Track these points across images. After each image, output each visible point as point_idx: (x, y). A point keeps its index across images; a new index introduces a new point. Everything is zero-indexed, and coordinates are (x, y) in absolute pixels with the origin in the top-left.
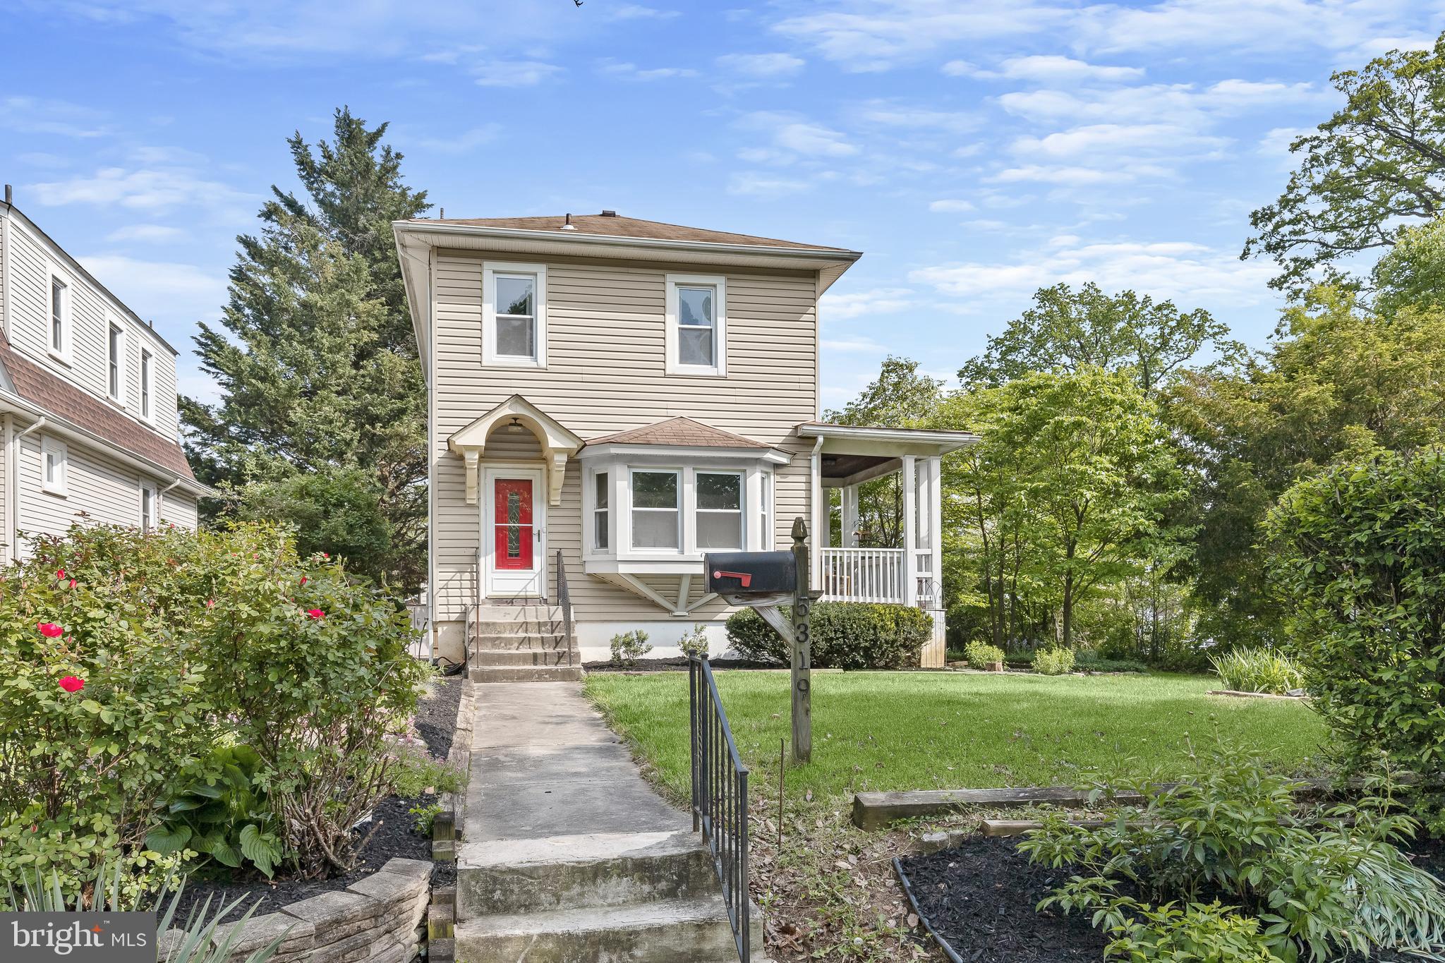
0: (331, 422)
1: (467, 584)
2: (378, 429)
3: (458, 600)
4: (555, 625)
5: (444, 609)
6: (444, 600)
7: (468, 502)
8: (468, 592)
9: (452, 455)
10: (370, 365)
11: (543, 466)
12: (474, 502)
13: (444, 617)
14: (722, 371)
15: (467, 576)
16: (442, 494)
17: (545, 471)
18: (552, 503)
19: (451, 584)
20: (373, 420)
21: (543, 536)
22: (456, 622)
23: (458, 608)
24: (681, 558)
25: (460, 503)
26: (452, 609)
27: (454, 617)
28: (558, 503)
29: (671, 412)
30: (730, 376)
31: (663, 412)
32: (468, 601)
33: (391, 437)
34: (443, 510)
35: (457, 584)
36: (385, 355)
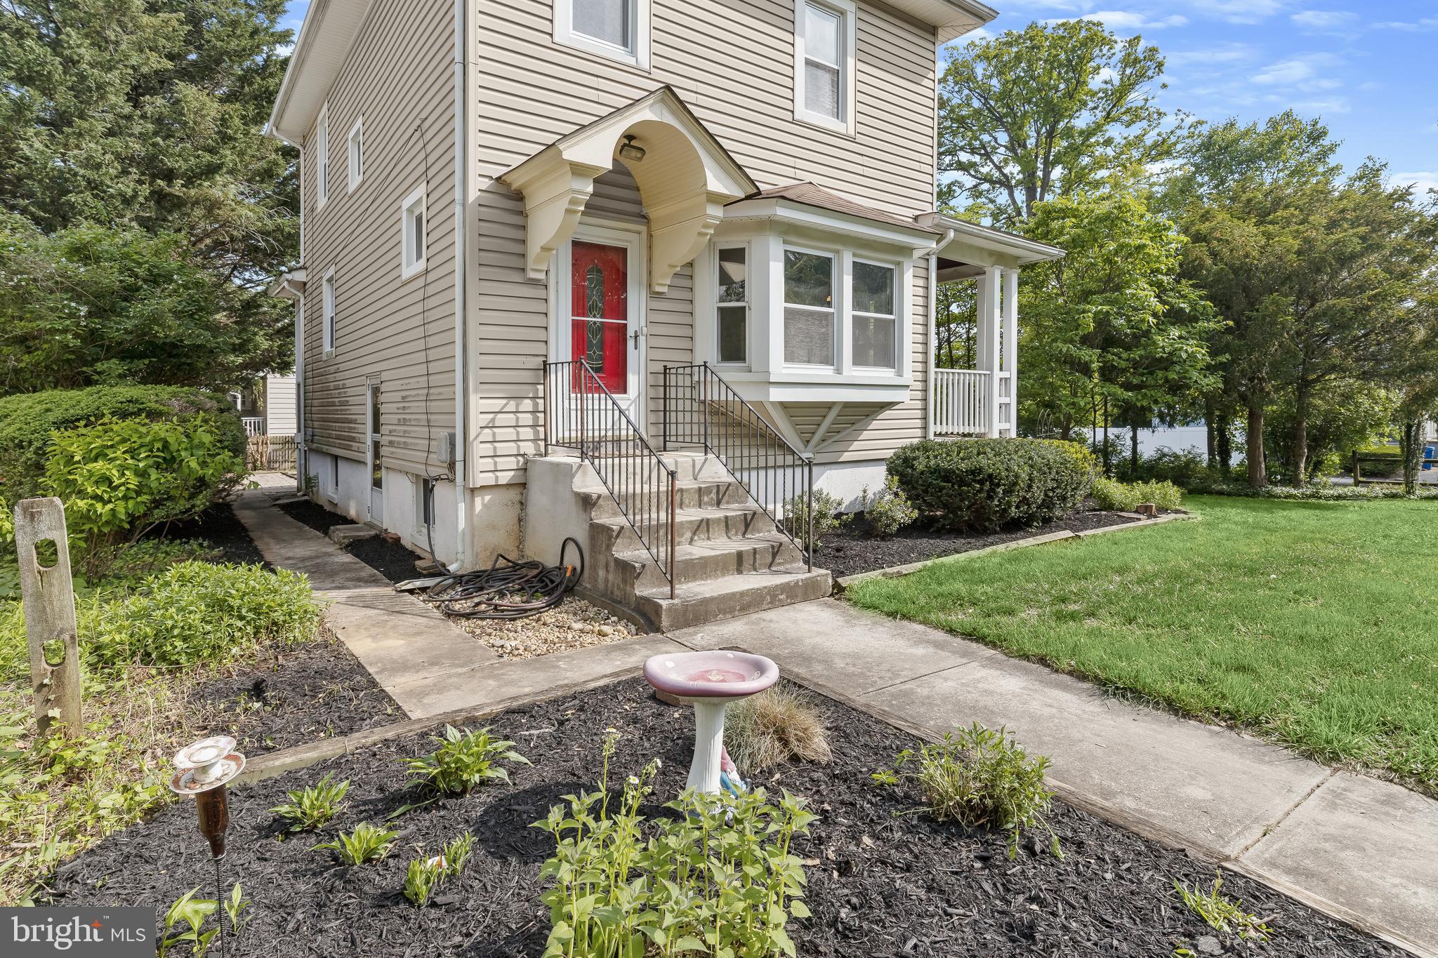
0: (98, 166)
1: (527, 419)
2: (177, 188)
3: (511, 448)
4: (722, 489)
5: (488, 464)
6: (487, 449)
7: (532, 275)
8: (527, 433)
9: (503, 190)
10: (156, 104)
11: (643, 228)
12: (542, 276)
13: (488, 479)
14: (849, 128)
15: (527, 405)
16: (488, 258)
17: (644, 235)
18: (658, 289)
19: (501, 419)
20: (169, 176)
21: (642, 339)
22: (509, 486)
23: (512, 463)
24: (839, 380)
25: (517, 277)
26: (503, 463)
27: (505, 478)
28: (665, 289)
29: (800, 174)
30: (860, 138)
31: (790, 172)
32: (529, 449)
33: (197, 202)
34: (488, 287)
35: (509, 419)
36: (187, 91)
